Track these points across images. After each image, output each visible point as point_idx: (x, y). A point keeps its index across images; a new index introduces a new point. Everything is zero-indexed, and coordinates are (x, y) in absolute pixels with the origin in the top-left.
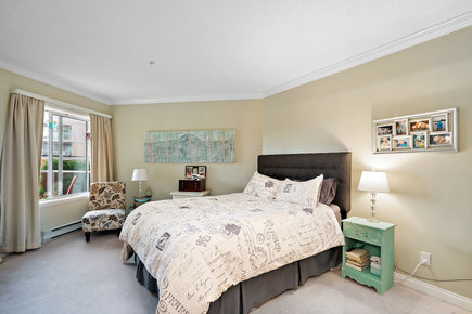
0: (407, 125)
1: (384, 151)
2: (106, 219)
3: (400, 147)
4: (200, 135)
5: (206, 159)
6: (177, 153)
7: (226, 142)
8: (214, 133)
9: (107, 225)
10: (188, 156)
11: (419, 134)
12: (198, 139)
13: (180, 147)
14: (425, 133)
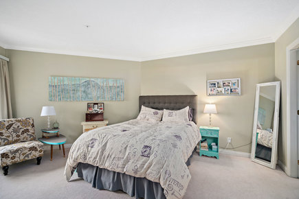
0: (222, 83)
1: (213, 95)
2: (26, 151)
3: (219, 94)
4: (99, 82)
5: (104, 98)
6: (79, 94)
7: (118, 87)
8: (110, 81)
9: (27, 156)
10: (90, 96)
11: (227, 88)
12: (97, 84)
13: (83, 89)
14: (229, 88)
